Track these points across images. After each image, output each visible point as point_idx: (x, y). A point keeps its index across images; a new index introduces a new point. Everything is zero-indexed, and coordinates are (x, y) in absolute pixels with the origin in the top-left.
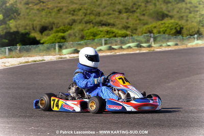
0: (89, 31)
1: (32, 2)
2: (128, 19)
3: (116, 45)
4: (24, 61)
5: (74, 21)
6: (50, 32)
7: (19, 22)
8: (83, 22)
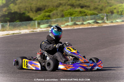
0: (68, 11)
8: (66, 5)
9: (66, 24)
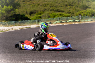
1: (26, 1)
2: (70, 9)
3: (64, 21)
4: (21, 28)
5: (45, 10)
6: (34, 14)
7: (20, 10)
8: (49, 10)
9: (56, 22)
